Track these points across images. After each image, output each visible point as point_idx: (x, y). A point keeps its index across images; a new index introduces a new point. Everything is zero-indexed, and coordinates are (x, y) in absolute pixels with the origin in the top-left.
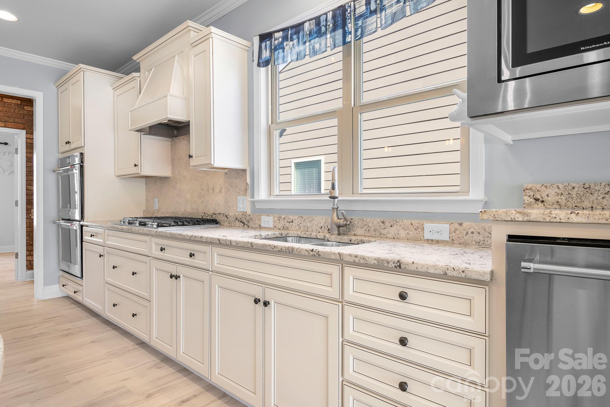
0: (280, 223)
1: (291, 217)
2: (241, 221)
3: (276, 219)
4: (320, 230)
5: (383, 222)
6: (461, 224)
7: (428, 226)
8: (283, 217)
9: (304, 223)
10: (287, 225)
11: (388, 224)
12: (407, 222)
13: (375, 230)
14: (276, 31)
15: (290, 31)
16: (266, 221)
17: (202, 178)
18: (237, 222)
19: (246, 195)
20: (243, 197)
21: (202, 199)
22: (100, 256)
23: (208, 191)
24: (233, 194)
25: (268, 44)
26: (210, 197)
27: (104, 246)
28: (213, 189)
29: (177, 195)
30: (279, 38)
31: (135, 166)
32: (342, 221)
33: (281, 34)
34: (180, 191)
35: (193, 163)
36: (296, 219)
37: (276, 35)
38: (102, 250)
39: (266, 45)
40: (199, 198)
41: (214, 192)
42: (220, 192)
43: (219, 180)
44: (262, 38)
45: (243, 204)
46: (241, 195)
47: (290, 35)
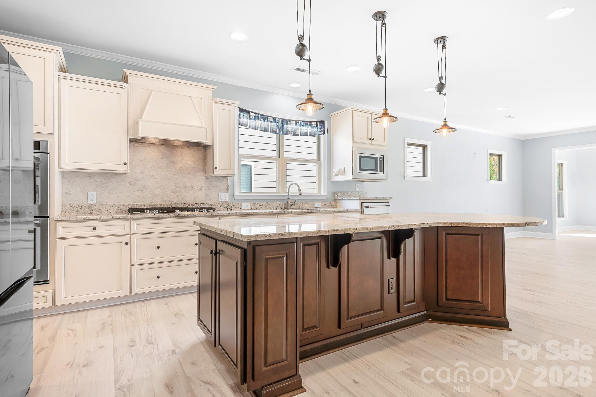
0: (255, 206)
1: (262, 203)
2: (225, 207)
3: (252, 204)
4: (277, 208)
5: (302, 203)
6: (323, 202)
7: (316, 203)
8: (257, 203)
9: (269, 205)
10: (259, 207)
11: (304, 204)
12: (310, 202)
13: (300, 206)
14: (251, 112)
15: (260, 116)
16: (245, 206)
17: (178, 179)
18: (221, 208)
19: (228, 192)
20: (225, 193)
21: (178, 194)
22: (127, 243)
23: (186, 188)
24: (214, 191)
25: (245, 115)
26: (188, 193)
27: (131, 234)
28: (192, 188)
29: (138, 190)
30: (252, 116)
31: (125, 164)
32: (291, 203)
33: (254, 114)
34: (143, 187)
35: (216, 172)
36: (265, 204)
37: (251, 114)
38: (127, 238)
39: (244, 115)
40: (173, 193)
41: (193, 189)
42: (201, 190)
43: (198, 182)
44: (241, 110)
45: (224, 197)
46: (222, 192)
47: (259, 118)
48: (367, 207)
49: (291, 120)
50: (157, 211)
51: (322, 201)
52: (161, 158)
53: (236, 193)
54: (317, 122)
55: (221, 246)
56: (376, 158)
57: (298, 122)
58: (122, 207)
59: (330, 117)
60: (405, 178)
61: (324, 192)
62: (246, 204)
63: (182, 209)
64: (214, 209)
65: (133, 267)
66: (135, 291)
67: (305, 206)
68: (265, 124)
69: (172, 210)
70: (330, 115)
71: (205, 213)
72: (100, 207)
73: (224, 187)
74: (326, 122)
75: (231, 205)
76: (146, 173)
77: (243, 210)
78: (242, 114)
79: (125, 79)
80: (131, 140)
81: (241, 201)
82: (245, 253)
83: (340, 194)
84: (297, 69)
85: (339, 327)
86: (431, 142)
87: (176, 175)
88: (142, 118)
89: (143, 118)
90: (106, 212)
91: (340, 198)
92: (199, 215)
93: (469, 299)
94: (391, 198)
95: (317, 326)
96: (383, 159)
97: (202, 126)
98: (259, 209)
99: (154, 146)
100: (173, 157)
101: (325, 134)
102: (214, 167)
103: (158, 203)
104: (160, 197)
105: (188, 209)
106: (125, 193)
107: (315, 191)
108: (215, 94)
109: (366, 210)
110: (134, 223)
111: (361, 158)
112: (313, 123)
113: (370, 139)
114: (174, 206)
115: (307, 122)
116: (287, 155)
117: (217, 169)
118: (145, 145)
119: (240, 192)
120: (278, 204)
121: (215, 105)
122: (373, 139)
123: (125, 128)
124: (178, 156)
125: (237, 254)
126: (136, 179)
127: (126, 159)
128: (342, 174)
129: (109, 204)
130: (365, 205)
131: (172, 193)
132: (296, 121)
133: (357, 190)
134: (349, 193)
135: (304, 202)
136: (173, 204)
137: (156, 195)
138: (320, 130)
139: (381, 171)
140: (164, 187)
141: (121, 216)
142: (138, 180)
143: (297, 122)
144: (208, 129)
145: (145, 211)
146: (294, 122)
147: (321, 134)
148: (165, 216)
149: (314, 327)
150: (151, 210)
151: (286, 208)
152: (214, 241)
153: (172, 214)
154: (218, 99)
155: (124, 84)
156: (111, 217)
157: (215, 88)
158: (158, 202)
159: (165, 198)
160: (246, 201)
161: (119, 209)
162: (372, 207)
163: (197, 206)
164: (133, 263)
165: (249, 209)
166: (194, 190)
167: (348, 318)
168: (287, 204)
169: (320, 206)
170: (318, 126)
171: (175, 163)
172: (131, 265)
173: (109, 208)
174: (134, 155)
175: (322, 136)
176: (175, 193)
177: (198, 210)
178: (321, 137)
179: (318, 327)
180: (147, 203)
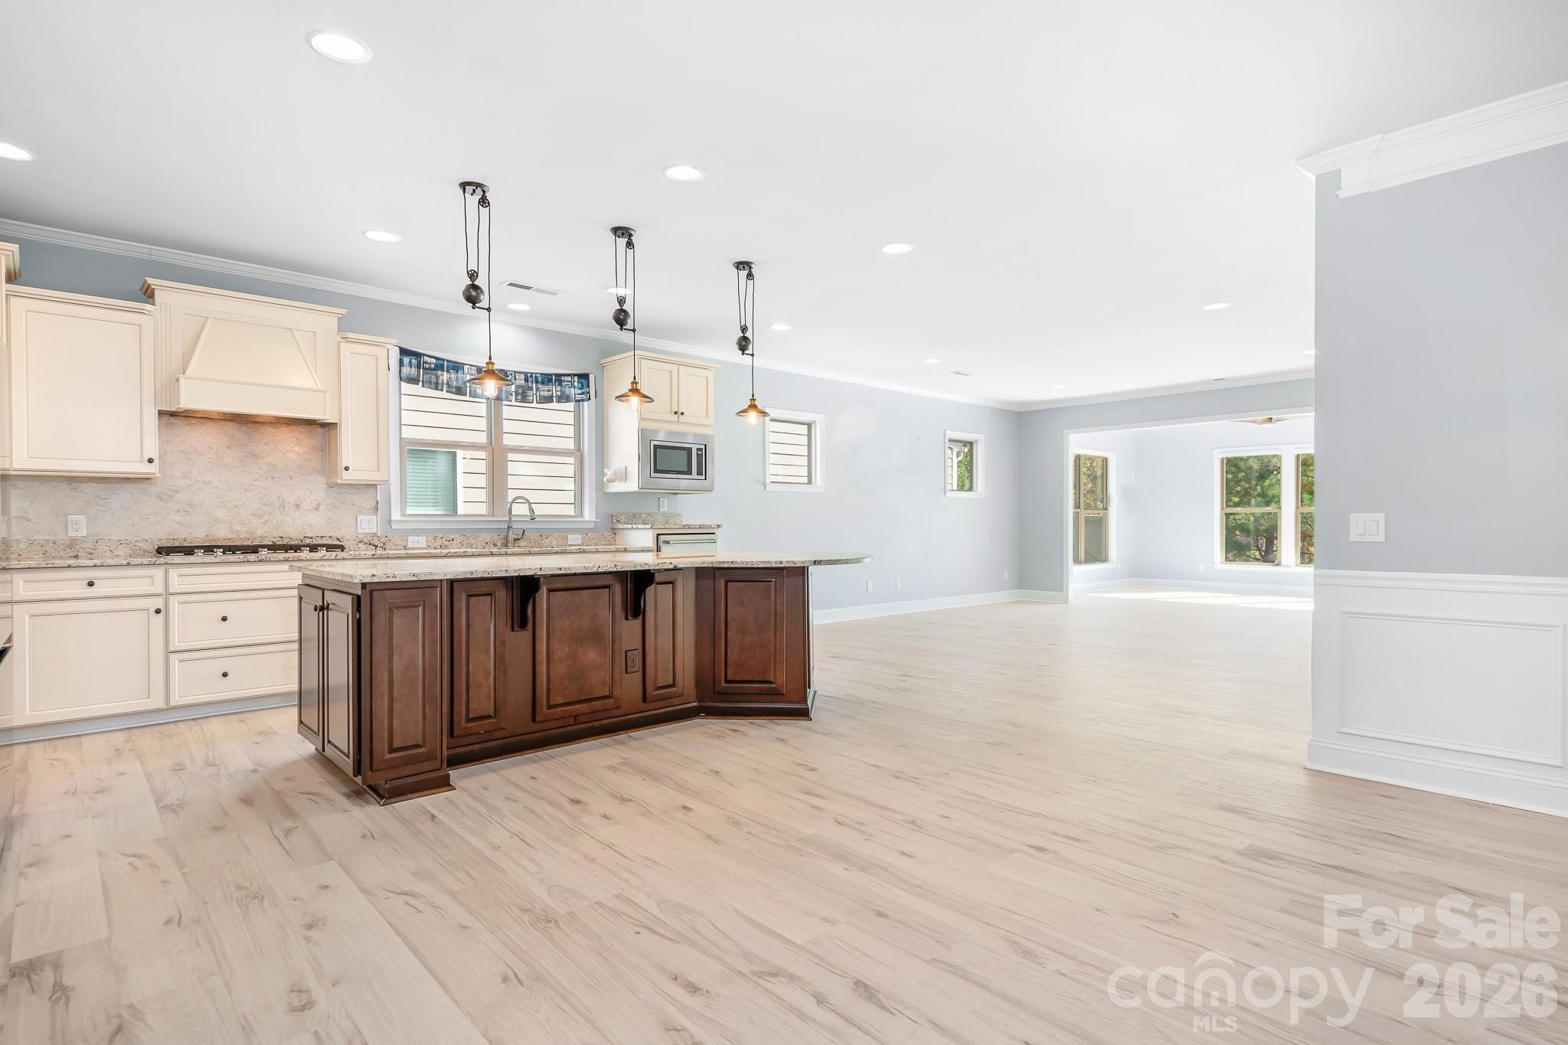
0: (436, 541)
1: (452, 536)
2: (370, 544)
3: (429, 538)
4: (486, 545)
5: (540, 535)
6: (587, 534)
7: (570, 537)
8: (440, 536)
9: (466, 540)
10: (447, 543)
11: (544, 537)
12: (557, 534)
13: (535, 542)
14: (427, 356)
15: (445, 363)
16: (418, 543)
17: (264, 488)
18: (361, 545)
19: (376, 515)
20: (369, 516)
21: (266, 518)
22: (158, 611)
23: (284, 507)
24: (346, 512)
25: (414, 361)
26: (288, 515)
27: (168, 594)
28: (297, 506)
29: (178, 511)
30: (430, 364)
31: (150, 461)
32: (516, 537)
33: (434, 361)
34: (189, 505)
35: (347, 477)
36: (458, 538)
37: (426, 359)
38: (159, 603)
39: (410, 362)
40: (255, 516)
41: (299, 509)
42: (316, 509)
43: (311, 493)
44: (404, 352)
45: (369, 525)
46: (364, 514)
47: (445, 367)
48: (667, 542)
49: (515, 372)
50: (222, 550)
51: (584, 532)
52: (228, 448)
53: (396, 515)
54: (572, 375)
55: (330, 597)
56: (689, 450)
57: (531, 376)
58: (142, 544)
59: (602, 367)
60: (765, 486)
61: (589, 514)
62: (416, 538)
63: (274, 548)
64: (342, 548)
65: (172, 656)
66: (176, 700)
67: (548, 541)
68: (457, 379)
69: (254, 549)
70: (602, 361)
71: (322, 555)
72: (95, 544)
73: (371, 503)
74: (592, 377)
75: (384, 539)
76: (195, 477)
77: (409, 549)
78: (406, 360)
79: (148, 294)
80: (161, 413)
81: (406, 533)
82: (358, 601)
83: (623, 517)
84: (511, 285)
85: (534, 720)
86: (823, 415)
87: (261, 481)
88: (187, 373)
89: (189, 372)
90: (108, 553)
91: (620, 526)
92: (308, 558)
93: (757, 679)
94: (719, 526)
95: (493, 715)
96: (703, 453)
97: (315, 387)
98: (446, 547)
99: (211, 423)
100: (254, 444)
101: (590, 399)
102: (344, 466)
103: (222, 536)
104: (226, 525)
105: (287, 548)
106: (148, 516)
107: (570, 510)
108: (344, 325)
109: (663, 547)
110: (174, 573)
111: (658, 450)
112: (563, 378)
113: (676, 413)
114: (257, 543)
115: (551, 375)
116: (508, 440)
117: (350, 467)
118: (193, 421)
119: (403, 514)
120: (487, 537)
121: (345, 346)
122: (682, 414)
123: (149, 392)
124: (266, 444)
125: (347, 603)
126: (174, 488)
127: (152, 449)
128: (621, 480)
129: (115, 537)
130: (662, 538)
131: (253, 517)
132: (525, 374)
133: (661, 510)
134: (644, 516)
135: (543, 534)
136: (255, 538)
137: (217, 520)
138: (580, 391)
139: (699, 473)
140: (236, 504)
141: (146, 561)
142: (177, 492)
143: (529, 375)
144: (327, 394)
145: (196, 551)
146: (523, 376)
147: (583, 400)
148: (238, 560)
149: (489, 717)
150: (209, 549)
151: (506, 545)
152: (321, 592)
153: (252, 557)
154: (350, 335)
155: (148, 307)
156: (125, 562)
157: (344, 313)
158: (222, 534)
159: (237, 527)
160: (417, 532)
161: (136, 548)
162: (677, 542)
163: (308, 541)
164: (172, 649)
165: (423, 548)
166: (301, 510)
167: (550, 707)
168: (506, 538)
169: (580, 542)
170: (576, 384)
171: (258, 456)
172: (169, 652)
173: (115, 547)
174: (168, 442)
175: (586, 403)
176: (260, 517)
177: (308, 549)
178: (583, 405)
179: (495, 717)
180: (197, 535)
